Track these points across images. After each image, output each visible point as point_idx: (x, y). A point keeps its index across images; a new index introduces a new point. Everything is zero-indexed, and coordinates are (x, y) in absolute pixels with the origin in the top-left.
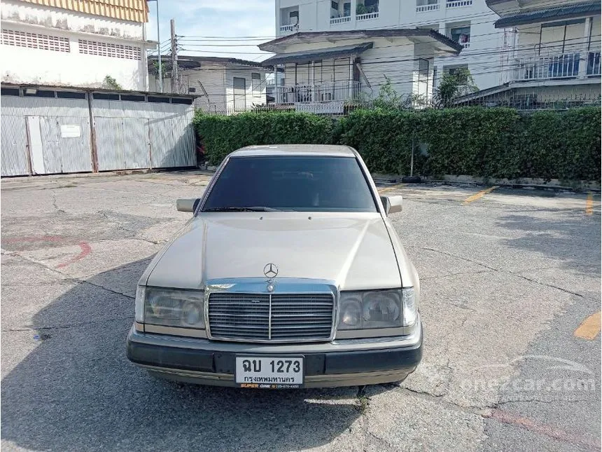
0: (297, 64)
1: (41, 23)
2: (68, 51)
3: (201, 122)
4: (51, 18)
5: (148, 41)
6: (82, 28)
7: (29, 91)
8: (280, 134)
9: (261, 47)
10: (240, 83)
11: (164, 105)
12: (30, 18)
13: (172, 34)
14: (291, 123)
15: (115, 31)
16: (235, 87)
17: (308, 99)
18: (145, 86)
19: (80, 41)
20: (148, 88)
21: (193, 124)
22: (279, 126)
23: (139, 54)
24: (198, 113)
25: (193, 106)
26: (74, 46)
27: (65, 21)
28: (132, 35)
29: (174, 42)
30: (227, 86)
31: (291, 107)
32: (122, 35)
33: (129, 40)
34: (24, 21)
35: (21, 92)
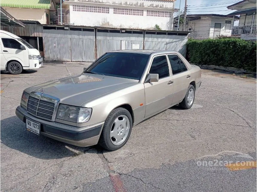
0: (247, 14)
1: (134, 5)
2: (143, 15)
3: (190, 43)
4: (138, 3)
5: (175, 9)
6: (149, 5)
7: (123, 31)
8: (223, 49)
9: (229, 7)
10: (218, 26)
11: (174, 36)
12: (131, 4)
13: (185, 5)
14: (229, 44)
15: (161, 6)
16: (215, 27)
17: (249, 32)
18: (171, 28)
19: (147, 11)
20: (172, 29)
21: (186, 44)
22: (223, 45)
23: (171, 15)
24: (189, 40)
25: (187, 36)
26: (145, 13)
27: (143, 3)
28: (169, 7)
29: (186, 8)
30: (212, 27)
31: (239, 36)
32: (164, 7)
33: (167, 9)
34: (128, 5)
35: (120, 31)
